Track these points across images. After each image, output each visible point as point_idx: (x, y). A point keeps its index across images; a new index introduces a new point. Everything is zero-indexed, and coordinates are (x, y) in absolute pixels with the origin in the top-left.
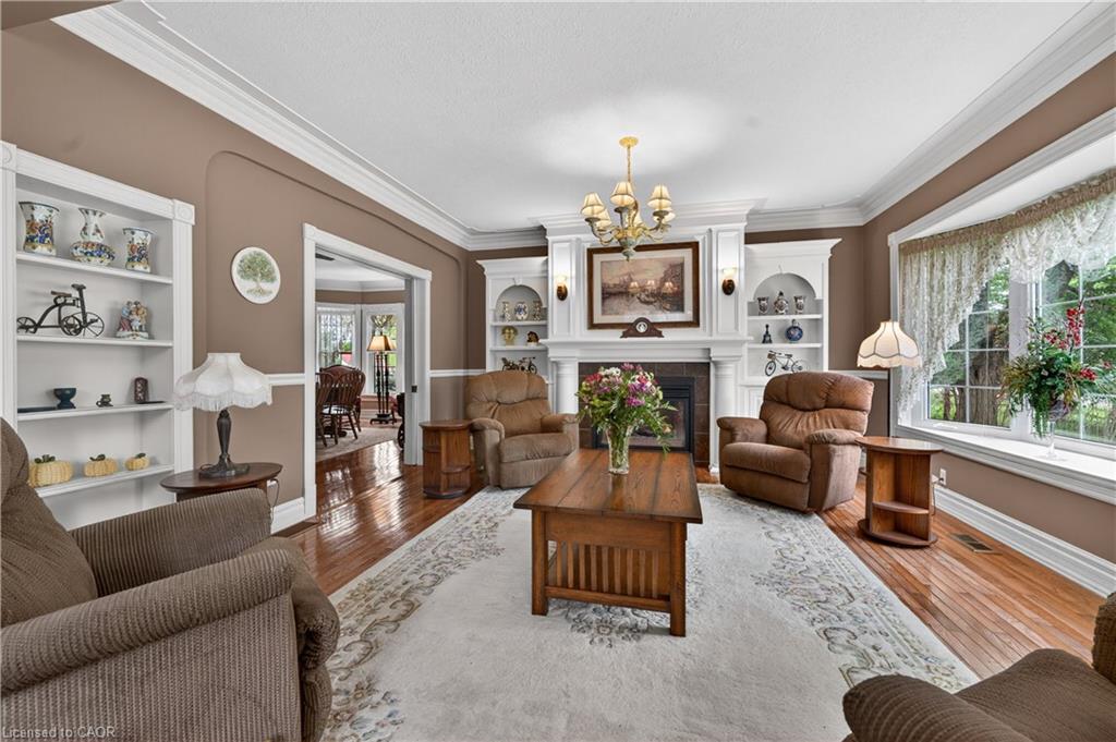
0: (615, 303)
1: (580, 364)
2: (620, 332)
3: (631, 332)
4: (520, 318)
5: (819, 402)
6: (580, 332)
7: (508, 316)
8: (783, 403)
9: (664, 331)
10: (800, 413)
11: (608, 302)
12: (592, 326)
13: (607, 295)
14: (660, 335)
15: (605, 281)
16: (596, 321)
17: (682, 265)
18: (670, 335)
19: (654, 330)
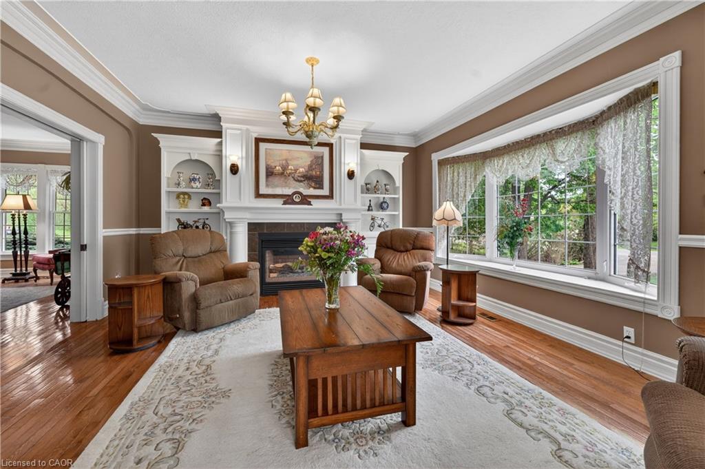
0: (276, 180)
1: (248, 223)
2: (281, 201)
3: (290, 201)
4: (194, 186)
5: (410, 247)
6: (249, 200)
7: (183, 184)
8: (388, 248)
9: (313, 201)
10: (399, 253)
11: (270, 179)
12: (258, 195)
13: (270, 173)
14: (309, 203)
15: (269, 163)
16: (261, 192)
17: (322, 157)
18: (316, 204)
19: (305, 200)
